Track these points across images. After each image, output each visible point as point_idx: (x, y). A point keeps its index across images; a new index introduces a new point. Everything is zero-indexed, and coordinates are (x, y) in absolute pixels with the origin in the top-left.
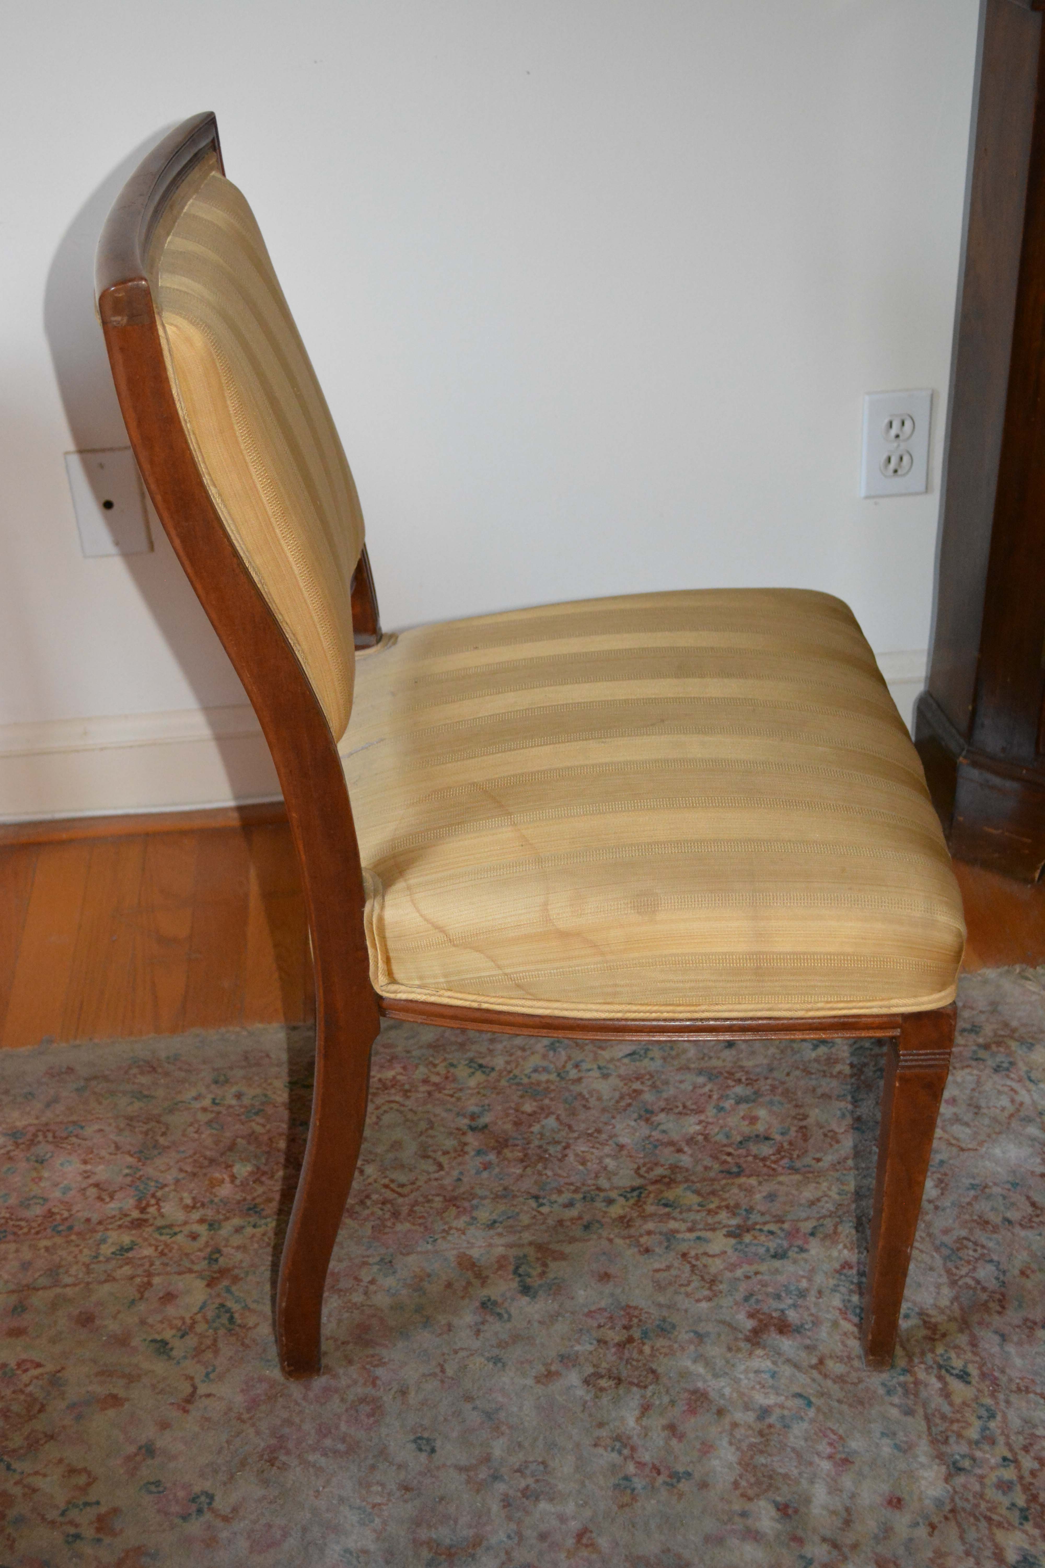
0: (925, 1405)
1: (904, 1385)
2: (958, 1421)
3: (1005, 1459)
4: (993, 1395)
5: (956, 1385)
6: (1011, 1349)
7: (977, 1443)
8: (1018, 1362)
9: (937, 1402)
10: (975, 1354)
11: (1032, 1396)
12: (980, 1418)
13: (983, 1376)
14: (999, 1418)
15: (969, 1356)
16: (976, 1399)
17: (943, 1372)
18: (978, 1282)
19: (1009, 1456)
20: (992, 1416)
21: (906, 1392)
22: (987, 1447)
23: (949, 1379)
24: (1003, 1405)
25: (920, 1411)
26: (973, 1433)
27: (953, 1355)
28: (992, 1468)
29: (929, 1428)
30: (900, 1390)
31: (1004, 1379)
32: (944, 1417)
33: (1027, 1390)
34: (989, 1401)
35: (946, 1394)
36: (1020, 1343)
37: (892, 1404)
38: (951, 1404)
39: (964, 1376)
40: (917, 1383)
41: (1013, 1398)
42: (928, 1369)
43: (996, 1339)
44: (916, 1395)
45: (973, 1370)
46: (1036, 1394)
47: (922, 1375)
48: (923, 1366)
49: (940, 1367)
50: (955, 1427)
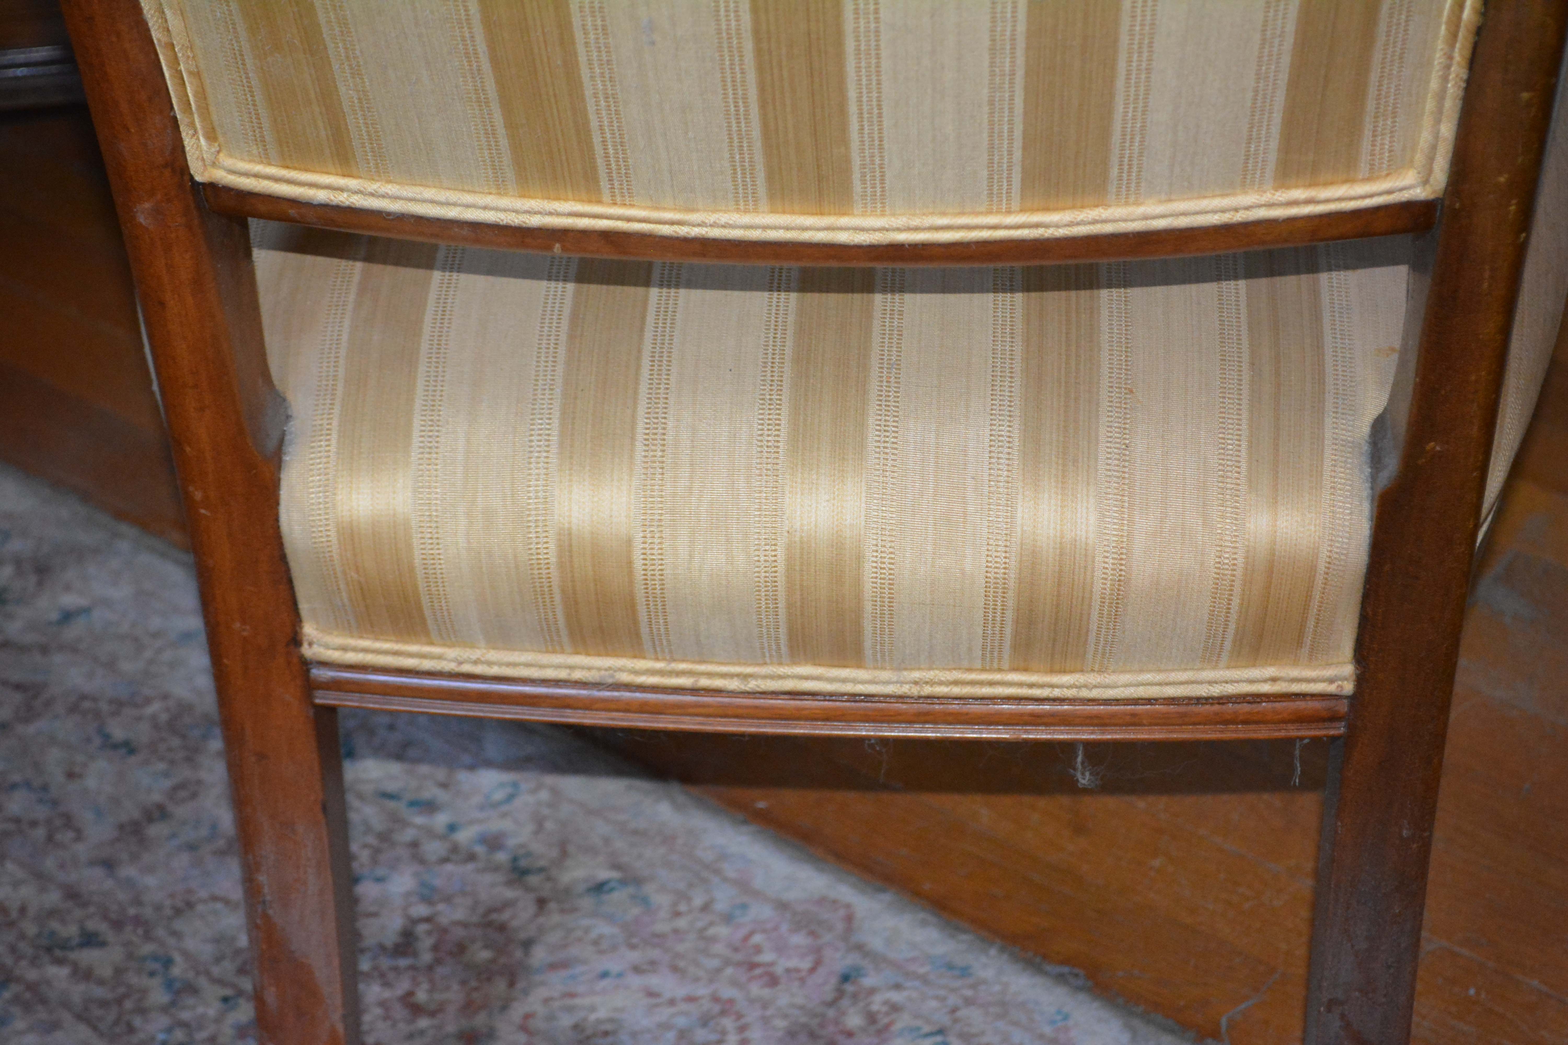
0: (66, 1004)
1: (16, 999)
2: (125, 996)
3: (225, 1000)
4: (148, 936)
5: (88, 956)
6: (128, 871)
7: (173, 1003)
8: (151, 881)
9: (78, 992)
10: (85, 905)
11: (200, 908)
12: (152, 974)
13: (118, 925)
14: (178, 958)
15: (78, 913)
16: (130, 956)
17: (58, 953)
18: (17, 821)
19: (228, 992)
20: (168, 962)
21: (27, 1007)
22: (190, 1001)
23: (73, 955)
24: (171, 941)
25: (67, 1017)
26: (159, 996)
27: (55, 925)
28: (218, 1020)
29: (95, 1028)
30: (16, 1010)
31: (148, 912)
32: (104, 1004)
33: (190, 905)
34: (148, 948)
35: (84, 974)
36: (135, 858)
37: (22, 1033)
38: (101, 982)
39: (90, 940)
40: (32, 987)
41: (179, 925)
42: (34, 962)
43: (98, 872)
44: (44, 1001)
45: (95, 925)
46: (205, 901)
47: (32, 975)
48: (24, 963)
49: (49, 950)
50: (128, 1005)
